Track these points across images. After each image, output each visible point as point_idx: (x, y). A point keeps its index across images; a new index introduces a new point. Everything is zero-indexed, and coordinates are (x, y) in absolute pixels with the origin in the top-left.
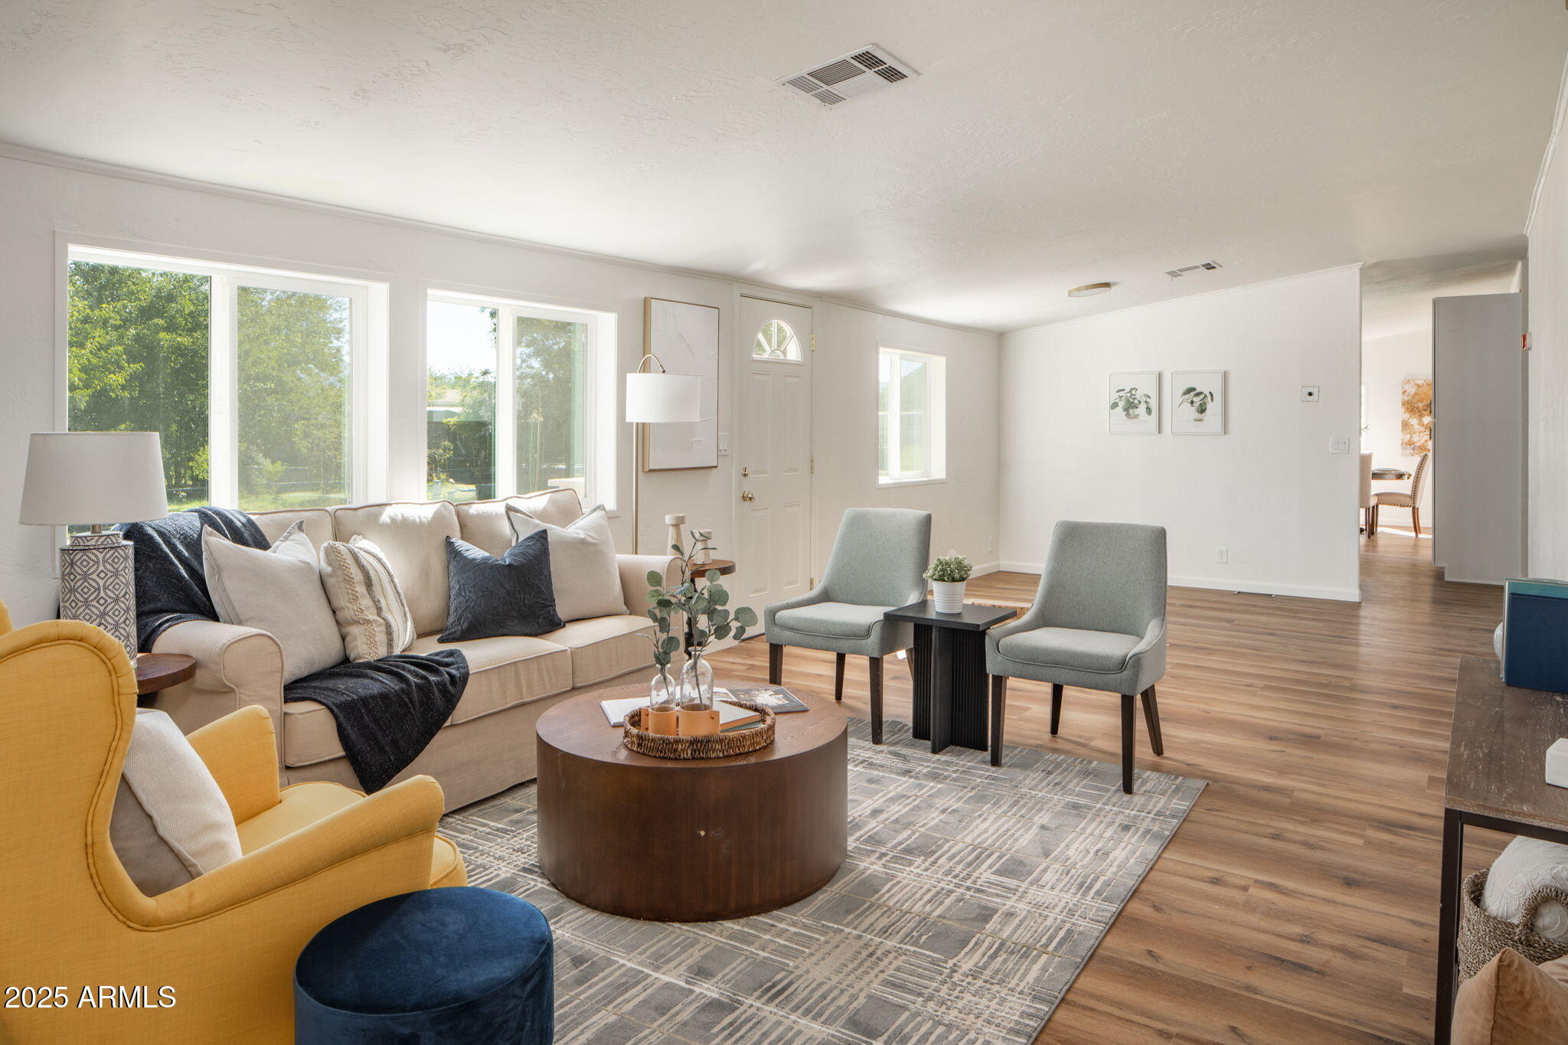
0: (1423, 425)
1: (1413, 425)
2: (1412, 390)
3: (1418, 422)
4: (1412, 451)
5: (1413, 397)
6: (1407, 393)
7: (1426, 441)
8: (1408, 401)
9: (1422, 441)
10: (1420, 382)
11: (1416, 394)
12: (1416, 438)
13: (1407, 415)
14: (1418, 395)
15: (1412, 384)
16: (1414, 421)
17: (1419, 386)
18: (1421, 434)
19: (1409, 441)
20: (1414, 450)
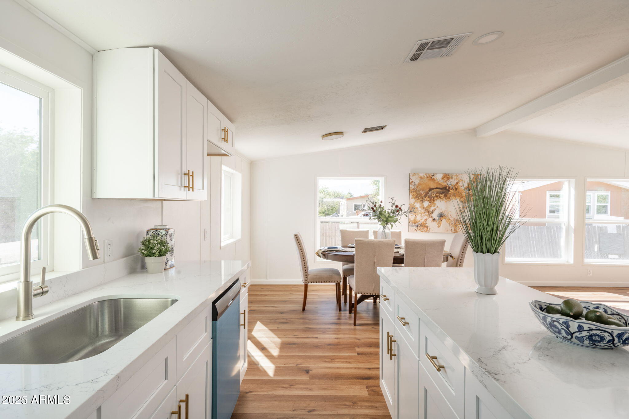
0: (424, 208)
1: (417, 208)
2: (416, 181)
3: (420, 205)
4: (416, 228)
5: (417, 187)
6: (413, 183)
7: (426, 220)
8: (414, 189)
9: (423, 220)
10: (422, 175)
11: (419, 184)
12: (419, 218)
13: (412, 201)
14: (421, 185)
15: (417, 176)
16: (418, 205)
17: (421, 178)
18: (423, 215)
19: (415, 220)
20: (417, 226)
